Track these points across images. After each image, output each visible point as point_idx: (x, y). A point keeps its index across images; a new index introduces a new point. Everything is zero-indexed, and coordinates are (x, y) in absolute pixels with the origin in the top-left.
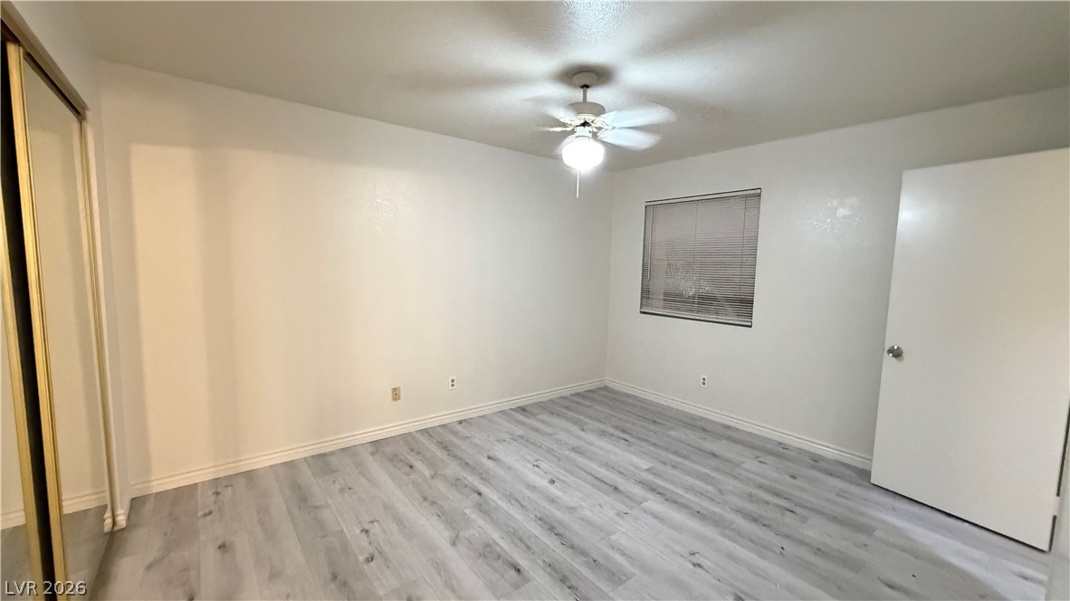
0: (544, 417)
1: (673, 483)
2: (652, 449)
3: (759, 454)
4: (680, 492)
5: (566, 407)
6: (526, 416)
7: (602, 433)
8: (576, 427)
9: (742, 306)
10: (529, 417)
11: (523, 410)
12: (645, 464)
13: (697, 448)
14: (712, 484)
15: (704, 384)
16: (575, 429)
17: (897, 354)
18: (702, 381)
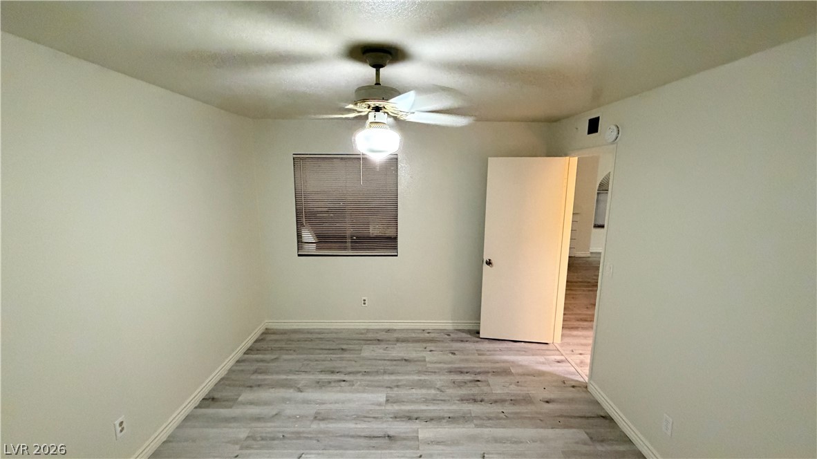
0: (246, 396)
1: (413, 402)
2: (368, 378)
3: (425, 345)
4: (423, 407)
5: (255, 372)
6: (226, 407)
7: (320, 385)
8: (292, 391)
9: (389, 243)
10: (231, 407)
11: (209, 400)
12: (381, 397)
13: (391, 360)
14: (431, 388)
15: (364, 304)
16: (290, 393)
17: (489, 263)
18: (363, 302)
